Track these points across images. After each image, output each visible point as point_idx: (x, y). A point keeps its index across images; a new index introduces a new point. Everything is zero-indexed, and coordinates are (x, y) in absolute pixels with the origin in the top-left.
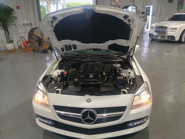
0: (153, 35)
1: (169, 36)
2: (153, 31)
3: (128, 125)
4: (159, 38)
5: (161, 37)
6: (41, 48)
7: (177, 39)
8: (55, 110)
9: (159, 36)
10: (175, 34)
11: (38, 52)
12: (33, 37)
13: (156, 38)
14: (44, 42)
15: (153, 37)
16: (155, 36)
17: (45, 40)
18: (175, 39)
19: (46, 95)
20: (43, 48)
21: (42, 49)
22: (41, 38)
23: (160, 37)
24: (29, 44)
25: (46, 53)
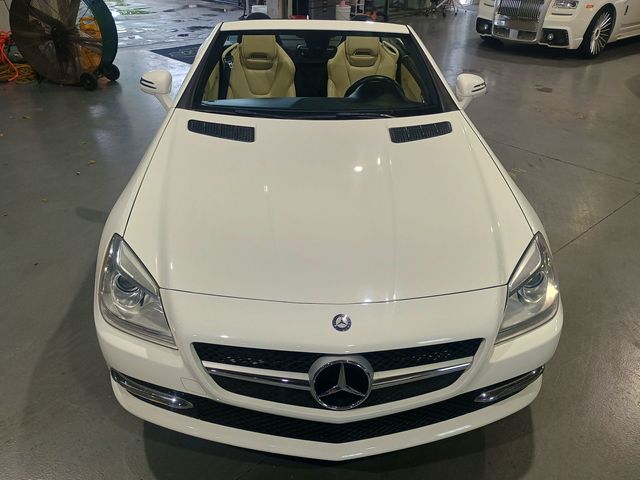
0: (489, 23)
1: (547, 31)
2: (492, 10)
3: (475, 401)
4: (513, 35)
5: (520, 34)
6: (67, 66)
7: (575, 41)
8: (202, 359)
9: (512, 31)
10: (568, 24)
11: (55, 83)
12: (31, 18)
13: (501, 36)
14: (82, 41)
15: (489, 31)
16: (499, 29)
17: (84, 35)
18: (566, 42)
19: (155, 297)
20: (74, 66)
21: (70, 69)
22: (65, 23)
23: (517, 32)
24: (14, 49)
25: (92, 90)
